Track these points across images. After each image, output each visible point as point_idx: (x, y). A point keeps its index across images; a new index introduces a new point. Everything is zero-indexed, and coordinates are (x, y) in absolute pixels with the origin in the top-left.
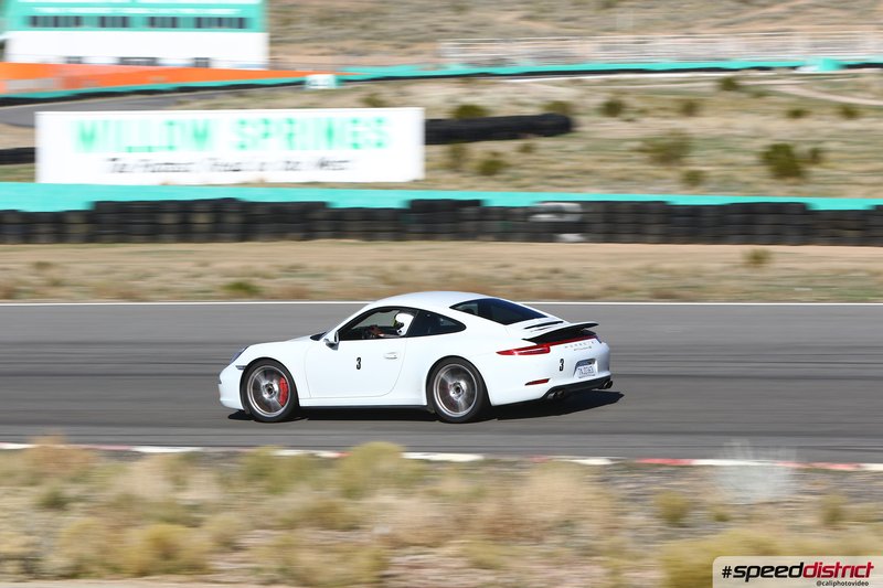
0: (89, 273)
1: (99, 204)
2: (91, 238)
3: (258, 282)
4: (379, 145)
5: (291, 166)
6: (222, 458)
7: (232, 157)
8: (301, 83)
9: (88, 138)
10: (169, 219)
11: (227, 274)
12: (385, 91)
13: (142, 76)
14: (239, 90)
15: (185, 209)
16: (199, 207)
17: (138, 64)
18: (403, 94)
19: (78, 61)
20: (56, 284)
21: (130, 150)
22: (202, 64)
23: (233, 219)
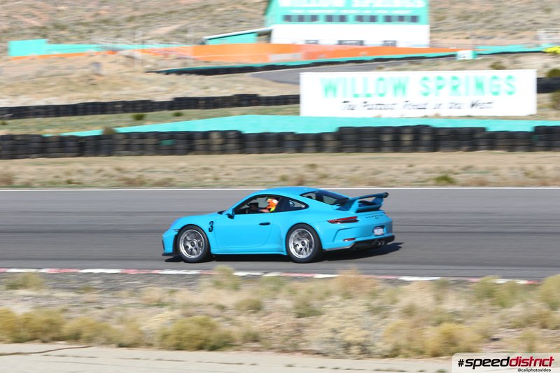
0: (342, 171)
1: (341, 128)
2: (339, 150)
3: (452, 176)
4: (510, 93)
5: (457, 106)
6: (453, 284)
7: (420, 101)
8: (453, 56)
9: (330, 89)
10: (387, 138)
11: (427, 171)
12: (506, 61)
13: (356, 52)
14: (414, 60)
15: (397, 132)
16: (407, 131)
17: (351, 44)
18: (516, 62)
19: (316, 42)
20: (325, 177)
21: (356, 96)
22: (390, 45)
23: (426, 138)
